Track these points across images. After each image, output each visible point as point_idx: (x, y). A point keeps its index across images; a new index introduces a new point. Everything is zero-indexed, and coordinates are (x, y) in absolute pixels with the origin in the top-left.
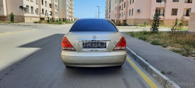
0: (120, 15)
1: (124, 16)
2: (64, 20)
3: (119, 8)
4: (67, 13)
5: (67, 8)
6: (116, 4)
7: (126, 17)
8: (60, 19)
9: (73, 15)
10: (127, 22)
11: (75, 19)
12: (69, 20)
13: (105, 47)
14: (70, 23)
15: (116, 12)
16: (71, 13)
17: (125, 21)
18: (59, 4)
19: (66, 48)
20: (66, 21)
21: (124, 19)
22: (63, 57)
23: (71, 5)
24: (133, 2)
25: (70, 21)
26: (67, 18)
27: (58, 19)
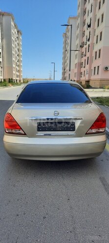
0: (81, 73)
1: (87, 76)
2: (11, 81)
3: (81, 65)
4: (14, 72)
5: (14, 66)
6: (77, 59)
7: (90, 76)
8: (4, 80)
9: (22, 74)
10: (91, 84)
11: (23, 79)
12: (17, 80)
13: (73, 129)
14: (17, 84)
15: (76, 71)
16: (19, 71)
17: (88, 82)
18: (3, 60)
19: (11, 131)
20: (12, 82)
21: (87, 79)
22: (6, 145)
23: (18, 61)
24: (99, 57)
25: (18, 82)
26: (14, 78)
27: (3, 80)
